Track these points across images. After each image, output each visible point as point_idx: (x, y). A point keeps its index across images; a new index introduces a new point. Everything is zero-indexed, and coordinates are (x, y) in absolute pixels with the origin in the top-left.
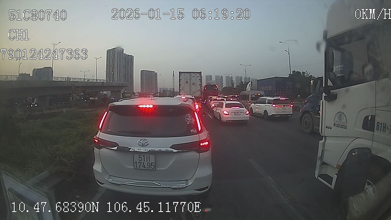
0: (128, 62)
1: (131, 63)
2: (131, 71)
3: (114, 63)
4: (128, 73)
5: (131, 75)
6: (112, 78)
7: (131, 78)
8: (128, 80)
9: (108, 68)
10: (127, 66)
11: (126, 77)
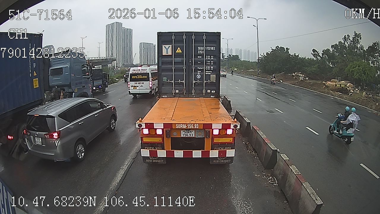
0: (127, 35)
1: (130, 36)
2: (130, 44)
3: (113, 38)
4: (127, 46)
5: (130, 47)
6: (111, 51)
7: (130, 50)
8: (127, 53)
9: (107, 42)
10: (126, 39)
11: (125, 50)
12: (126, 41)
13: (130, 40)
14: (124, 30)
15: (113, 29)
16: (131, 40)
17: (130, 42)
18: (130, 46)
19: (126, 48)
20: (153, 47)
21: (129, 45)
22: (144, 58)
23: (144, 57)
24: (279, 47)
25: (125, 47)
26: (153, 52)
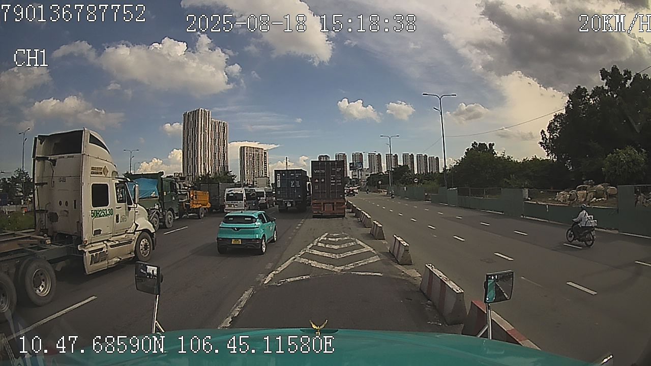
0: (219, 133)
1: (224, 134)
2: (224, 147)
3: (195, 135)
4: (219, 152)
5: (224, 154)
6: (192, 159)
7: (224, 159)
8: (219, 163)
9: (185, 142)
10: (217, 140)
11: (215, 158)
12: (217, 143)
13: (224, 141)
14: (214, 124)
15: (195, 121)
16: (226, 141)
17: (224, 145)
18: (224, 152)
19: (217, 155)
20: (262, 155)
21: (222, 151)
22: (247, 173)
23: (248, 171)
24: (477, 144)
25: (215, 154)
26: (262, 162)
